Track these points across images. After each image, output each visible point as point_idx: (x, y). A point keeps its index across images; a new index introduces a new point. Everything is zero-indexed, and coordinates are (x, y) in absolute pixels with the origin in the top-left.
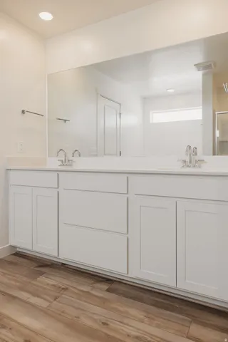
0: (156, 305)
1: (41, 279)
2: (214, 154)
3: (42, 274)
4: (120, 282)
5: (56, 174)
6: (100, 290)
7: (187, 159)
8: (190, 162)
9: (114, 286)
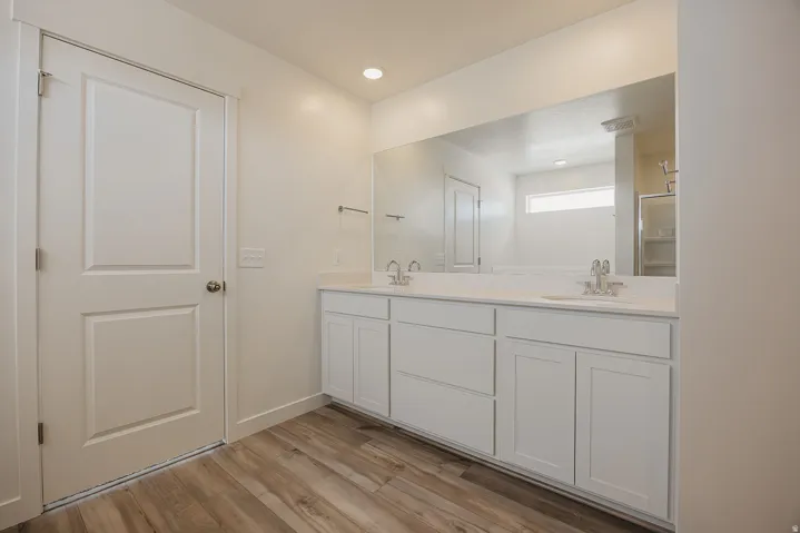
0: (541, 509)
1: (366, 447)
2: (636, 274)
3: (367, 439)
4: (481, 464)
5: (385, 300)
6: (451, 475)
7: (594, 280)
8: (599, 284)
9: (473, 470)
